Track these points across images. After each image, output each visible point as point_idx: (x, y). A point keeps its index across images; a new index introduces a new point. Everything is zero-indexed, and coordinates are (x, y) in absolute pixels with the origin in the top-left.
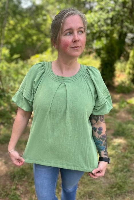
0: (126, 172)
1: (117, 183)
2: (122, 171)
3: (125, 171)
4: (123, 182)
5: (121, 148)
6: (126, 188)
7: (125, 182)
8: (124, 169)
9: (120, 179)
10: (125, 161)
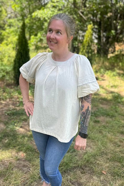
1: (64, 162)
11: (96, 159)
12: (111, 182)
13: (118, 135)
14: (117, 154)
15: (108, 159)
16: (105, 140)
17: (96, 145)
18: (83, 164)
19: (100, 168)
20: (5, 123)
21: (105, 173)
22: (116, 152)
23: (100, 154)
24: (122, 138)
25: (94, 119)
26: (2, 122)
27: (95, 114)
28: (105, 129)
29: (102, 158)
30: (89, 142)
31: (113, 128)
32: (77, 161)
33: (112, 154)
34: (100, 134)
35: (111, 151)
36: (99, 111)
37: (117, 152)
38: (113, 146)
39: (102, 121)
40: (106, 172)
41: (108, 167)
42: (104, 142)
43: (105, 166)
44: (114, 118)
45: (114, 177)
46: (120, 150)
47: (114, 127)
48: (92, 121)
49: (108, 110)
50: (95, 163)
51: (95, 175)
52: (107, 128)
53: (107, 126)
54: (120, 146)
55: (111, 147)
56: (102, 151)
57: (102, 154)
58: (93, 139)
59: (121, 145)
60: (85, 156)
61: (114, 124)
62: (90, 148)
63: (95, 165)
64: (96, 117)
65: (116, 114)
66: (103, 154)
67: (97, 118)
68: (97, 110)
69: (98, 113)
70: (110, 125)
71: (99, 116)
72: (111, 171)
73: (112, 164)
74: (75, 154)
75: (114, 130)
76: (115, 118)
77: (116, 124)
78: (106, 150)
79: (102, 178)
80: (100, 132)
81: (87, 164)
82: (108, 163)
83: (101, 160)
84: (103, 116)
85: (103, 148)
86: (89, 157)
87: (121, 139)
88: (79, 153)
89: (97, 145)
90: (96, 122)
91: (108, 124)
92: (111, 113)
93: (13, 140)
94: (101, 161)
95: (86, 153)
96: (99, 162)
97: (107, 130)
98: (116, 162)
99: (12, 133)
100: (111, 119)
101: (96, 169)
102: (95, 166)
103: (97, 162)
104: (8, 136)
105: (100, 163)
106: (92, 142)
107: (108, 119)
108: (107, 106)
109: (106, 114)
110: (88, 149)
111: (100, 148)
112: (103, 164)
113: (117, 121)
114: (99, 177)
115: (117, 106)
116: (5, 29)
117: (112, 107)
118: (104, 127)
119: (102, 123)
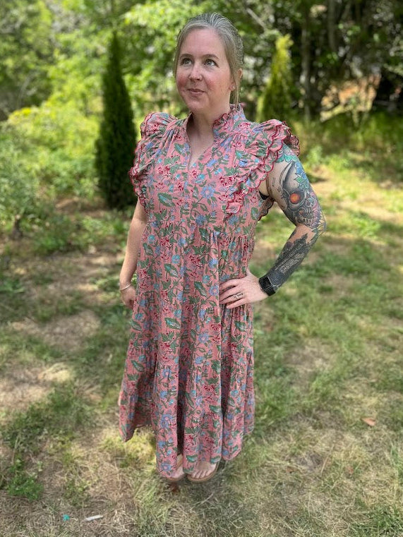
0: (281, 375)
1: (266, 404)
2: (271, 375)
3: (277, 373)
4: (278, 399)
5: (264, 323)
6: (287, 410)
7: (283, 397)
8: (274, 369)
9: (270, 392)
10: (275, 352)
11: (345, 389)
12: (390, 447)
13: (384, 320)
14: (391, 370)
15: (373, 385)
16: (356, 337)
17: (335, 351)
18: (313, 404)
19: (357, 411)
20: (98, 310)
21: (372, 423)
22: (388, 366)
23: (351, 375)
24: (396, 328)
25: (318, 282)
26: (89, 308)
27: (317, 270)
28: (350, 309)
29: (356, 384)
30: (315, 345)
31: (369, 303)
32: (298, 397)
33: (379, 371)
34: (342, 322)
35: (375, 366)
36: (326, 261)
37: (391, 367)
39: (337, 289)
40: (374, 421)
41: (377, 407)
42: (356, 344)
43: (369, 404)
44: (364, 277)
45: (395, 431)
46: (395, 361)
47: (370, 300)
48: (315, 290)
49: (347, 258)
50: (342, 401)
51: (347, 430)
52: (353, 304)
53: (353, 301)
54: (393, 349)
55: (373, 355)
56: (355, 365)
57: (356, 373)
58: (326, 337)
59: (397, 346)
60: (314, 383)
61: (370, 295)
62: (320, 360)
63: (344, 404)
64: (320, 276)
65: (368, 266)
66: (358, 373)
68: (322, 260)
69: (326, 268)
70: (359, 296)
71: (327, 275)
72: (386, 417)
73: (386, 397)
74: (289, 380)
75: (375, 309)
76: (369, 278)
77: (375, 292)
78: (362, 363)
79: (367, 436)
80: (342, 317)
81: (323, 404)
82: (375, 396)
83: (355, 388)
84: (337, 274)
85: (356, 359)
86: (324, 385)
87: (393, 330)
88: (297, 375)
89: (339, 352)
90: (324, 290)
91: (353, 296)
92: (355, 265)
94: (356, 391)
95: (316, 374)
96: (351, 394)
97: (355, 310)
98: (393, 391)
99: (121, 336)
100: (358, 282)
101: (346, 415)
102: (344, 407)
103: (348, 396)
104: (111, 345)
105: (353, 397)
106: (323, 344)
107: (350, 281)
108: (342, 247)
109: (343, 269)
110: (318, 363)
111: (349, 359)
112: (363, 400)
113: (376, 284)
114: (358, 435)
115: (367, 246)
116: (53, 62)
117: (355, 250)
118: (347, 302)
119: (338, 292)
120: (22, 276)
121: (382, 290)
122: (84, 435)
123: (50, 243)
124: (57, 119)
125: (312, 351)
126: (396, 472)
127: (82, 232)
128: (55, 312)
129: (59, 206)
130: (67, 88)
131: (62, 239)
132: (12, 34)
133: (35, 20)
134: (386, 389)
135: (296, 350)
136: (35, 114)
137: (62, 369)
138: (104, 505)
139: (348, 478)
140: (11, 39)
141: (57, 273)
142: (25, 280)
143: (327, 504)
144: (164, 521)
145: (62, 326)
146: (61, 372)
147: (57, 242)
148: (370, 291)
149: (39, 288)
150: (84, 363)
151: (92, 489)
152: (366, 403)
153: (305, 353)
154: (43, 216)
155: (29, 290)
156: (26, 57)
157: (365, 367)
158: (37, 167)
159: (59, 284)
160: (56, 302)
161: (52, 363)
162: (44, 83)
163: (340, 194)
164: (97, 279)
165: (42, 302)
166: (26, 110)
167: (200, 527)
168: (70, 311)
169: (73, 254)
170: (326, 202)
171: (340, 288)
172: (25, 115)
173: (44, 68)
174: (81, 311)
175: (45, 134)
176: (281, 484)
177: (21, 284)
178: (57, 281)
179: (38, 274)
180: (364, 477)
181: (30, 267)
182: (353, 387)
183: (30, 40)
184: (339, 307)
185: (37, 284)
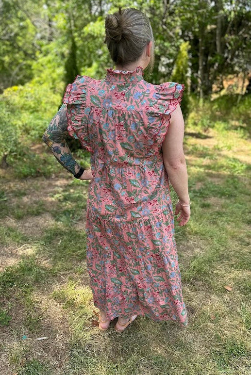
11: (213, 267)
12: (241, 304)
13: (244, 226)
14: (246, 257)
15: (232, 266)
16: (224, 235)
17: (209, 244)
18: (191, 275)
19: (221, 282)
21: (230, 289)
22: (243, 254)
23: (219, 259)
25: (201, 201)
26: (48, 211)
27: (201, 193)
28: (221, 218)
29: (221, 265)
30: (196, 240)
31: (234, 215)
33: (238, 257)
34: (215, 226)
35: (235, 254)
36: (207, 188)
37: (246, 255)
38: (237, 245)
39: (213, 205)
40: (231, 287)
41: (234, 279)
42: (223, 239)
43: (229, 278)
44: (233, 199)
45: (245, 295)
47: (235, 213)
48: (198, 205)
49: (222, 187)
50: (211, 274)
51: (213, 293)
52: (223, 215)
53: (224, 213)
54: (248, 244)
55: (235, 247)
56: (221, 253)
58: (204, 235)
60: (193, 263)
61: (235, 210)
62: (199, 249)
63: (212, 276)
64: (203, 197)
65: (235, 192)
66: (222, 258)
67: (205, 201)
68: (203, 187)
69: (206, 192)
70: (228, 211)
71: (208, 196)
72: (239, 286)
73: (240, 273)
75: (238, 219)
76: (235, 199)
77: (239, 208)
78: (227, 252)
79: (226, 297)
80: (215, 223)
81: (198, 276)
82: (233, 272)
83: (221, 267)
84: (214, 196)
86: (199, 264)
89: (211, 245)
90: (204, 206)
91: (224, 210)
92: (227, 191)
93: (71, 241)
94: (221, 269)
95: (195, 257)
96: (218, 271)
97: (224, 219)
98: (246, 270)
99: (68, 230)
100: (228, 201)
101: (213, 283)
102: (212, 279)
103: (215, 272)
104: (61, 234)
105: (219, 273)
106: (201, 239)
107: (223, 201)
108: (219, 179)
109: (219, 193)
110: (197, 251)
111: (218, 249)
112: (225, 275)
113: (240, 203)
114: (220, 296)
115: (236, 179)
116: (35, 59)
117: (227, 181)
118: (219, 213)
119: (214, 207)
120: (6, 190)
121: (244, 207)
122: (39, 288)
123: (26, 170)
124: (34, 94)
125: (193, 243)
126: (244, 320)
127: (46, 165)
128: (26, 213)
129: (33, 148)
130: (43, 75)
131: (33, 168)
132: (8, 40)
133: (24, 31)
134: (241, 268)
135: (183, 242)
136: (21, 90)
137: (28, 248)
138: (50, 331)
139: (211, 322)
140: (8, 43)
141: (29, 189)
142: (8, 193)
143: (196, 337)
144: (88, 342)
145: (30, 222)
146: (27, 250)
147: (30, 170)
148: (235, 208)
149: (17, 199)
150: (43, 245)
151: (43, 322)
152: (227, 277)
153: (189, 244)
154: (22, 154)
155: (10, 199)
156: (17, 55)
157: (228, 254)
158: (20, 123)
159: (30, 196)
160: (27, 207)
161: (22, 244)
162: (28, 72)
163: (220, 146)
164: (55, 194)
165: (18, 207)
166: (15, 88)
167: (111, 347)
168: (35, 213)
169: (40, 179)
170: (210, 151)
171: (215, 205)
172: (14, 90)
173: (29, 62)
174: (43, 213)
175: (26, 103)
176: (166, 324)
177: (5, 195)
178: (29, 194)
179: (16, 190)
180: (222, 322)
181: (12, 185)
182: (219, 267)
183: (20, 44)
184: (214, 216)
185: (16, 196)
